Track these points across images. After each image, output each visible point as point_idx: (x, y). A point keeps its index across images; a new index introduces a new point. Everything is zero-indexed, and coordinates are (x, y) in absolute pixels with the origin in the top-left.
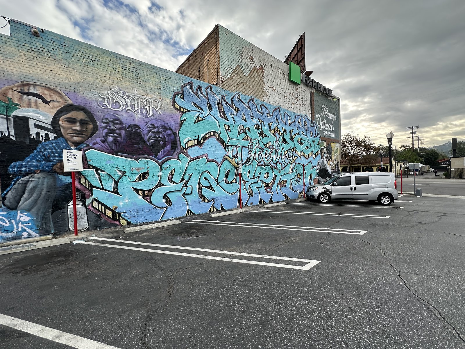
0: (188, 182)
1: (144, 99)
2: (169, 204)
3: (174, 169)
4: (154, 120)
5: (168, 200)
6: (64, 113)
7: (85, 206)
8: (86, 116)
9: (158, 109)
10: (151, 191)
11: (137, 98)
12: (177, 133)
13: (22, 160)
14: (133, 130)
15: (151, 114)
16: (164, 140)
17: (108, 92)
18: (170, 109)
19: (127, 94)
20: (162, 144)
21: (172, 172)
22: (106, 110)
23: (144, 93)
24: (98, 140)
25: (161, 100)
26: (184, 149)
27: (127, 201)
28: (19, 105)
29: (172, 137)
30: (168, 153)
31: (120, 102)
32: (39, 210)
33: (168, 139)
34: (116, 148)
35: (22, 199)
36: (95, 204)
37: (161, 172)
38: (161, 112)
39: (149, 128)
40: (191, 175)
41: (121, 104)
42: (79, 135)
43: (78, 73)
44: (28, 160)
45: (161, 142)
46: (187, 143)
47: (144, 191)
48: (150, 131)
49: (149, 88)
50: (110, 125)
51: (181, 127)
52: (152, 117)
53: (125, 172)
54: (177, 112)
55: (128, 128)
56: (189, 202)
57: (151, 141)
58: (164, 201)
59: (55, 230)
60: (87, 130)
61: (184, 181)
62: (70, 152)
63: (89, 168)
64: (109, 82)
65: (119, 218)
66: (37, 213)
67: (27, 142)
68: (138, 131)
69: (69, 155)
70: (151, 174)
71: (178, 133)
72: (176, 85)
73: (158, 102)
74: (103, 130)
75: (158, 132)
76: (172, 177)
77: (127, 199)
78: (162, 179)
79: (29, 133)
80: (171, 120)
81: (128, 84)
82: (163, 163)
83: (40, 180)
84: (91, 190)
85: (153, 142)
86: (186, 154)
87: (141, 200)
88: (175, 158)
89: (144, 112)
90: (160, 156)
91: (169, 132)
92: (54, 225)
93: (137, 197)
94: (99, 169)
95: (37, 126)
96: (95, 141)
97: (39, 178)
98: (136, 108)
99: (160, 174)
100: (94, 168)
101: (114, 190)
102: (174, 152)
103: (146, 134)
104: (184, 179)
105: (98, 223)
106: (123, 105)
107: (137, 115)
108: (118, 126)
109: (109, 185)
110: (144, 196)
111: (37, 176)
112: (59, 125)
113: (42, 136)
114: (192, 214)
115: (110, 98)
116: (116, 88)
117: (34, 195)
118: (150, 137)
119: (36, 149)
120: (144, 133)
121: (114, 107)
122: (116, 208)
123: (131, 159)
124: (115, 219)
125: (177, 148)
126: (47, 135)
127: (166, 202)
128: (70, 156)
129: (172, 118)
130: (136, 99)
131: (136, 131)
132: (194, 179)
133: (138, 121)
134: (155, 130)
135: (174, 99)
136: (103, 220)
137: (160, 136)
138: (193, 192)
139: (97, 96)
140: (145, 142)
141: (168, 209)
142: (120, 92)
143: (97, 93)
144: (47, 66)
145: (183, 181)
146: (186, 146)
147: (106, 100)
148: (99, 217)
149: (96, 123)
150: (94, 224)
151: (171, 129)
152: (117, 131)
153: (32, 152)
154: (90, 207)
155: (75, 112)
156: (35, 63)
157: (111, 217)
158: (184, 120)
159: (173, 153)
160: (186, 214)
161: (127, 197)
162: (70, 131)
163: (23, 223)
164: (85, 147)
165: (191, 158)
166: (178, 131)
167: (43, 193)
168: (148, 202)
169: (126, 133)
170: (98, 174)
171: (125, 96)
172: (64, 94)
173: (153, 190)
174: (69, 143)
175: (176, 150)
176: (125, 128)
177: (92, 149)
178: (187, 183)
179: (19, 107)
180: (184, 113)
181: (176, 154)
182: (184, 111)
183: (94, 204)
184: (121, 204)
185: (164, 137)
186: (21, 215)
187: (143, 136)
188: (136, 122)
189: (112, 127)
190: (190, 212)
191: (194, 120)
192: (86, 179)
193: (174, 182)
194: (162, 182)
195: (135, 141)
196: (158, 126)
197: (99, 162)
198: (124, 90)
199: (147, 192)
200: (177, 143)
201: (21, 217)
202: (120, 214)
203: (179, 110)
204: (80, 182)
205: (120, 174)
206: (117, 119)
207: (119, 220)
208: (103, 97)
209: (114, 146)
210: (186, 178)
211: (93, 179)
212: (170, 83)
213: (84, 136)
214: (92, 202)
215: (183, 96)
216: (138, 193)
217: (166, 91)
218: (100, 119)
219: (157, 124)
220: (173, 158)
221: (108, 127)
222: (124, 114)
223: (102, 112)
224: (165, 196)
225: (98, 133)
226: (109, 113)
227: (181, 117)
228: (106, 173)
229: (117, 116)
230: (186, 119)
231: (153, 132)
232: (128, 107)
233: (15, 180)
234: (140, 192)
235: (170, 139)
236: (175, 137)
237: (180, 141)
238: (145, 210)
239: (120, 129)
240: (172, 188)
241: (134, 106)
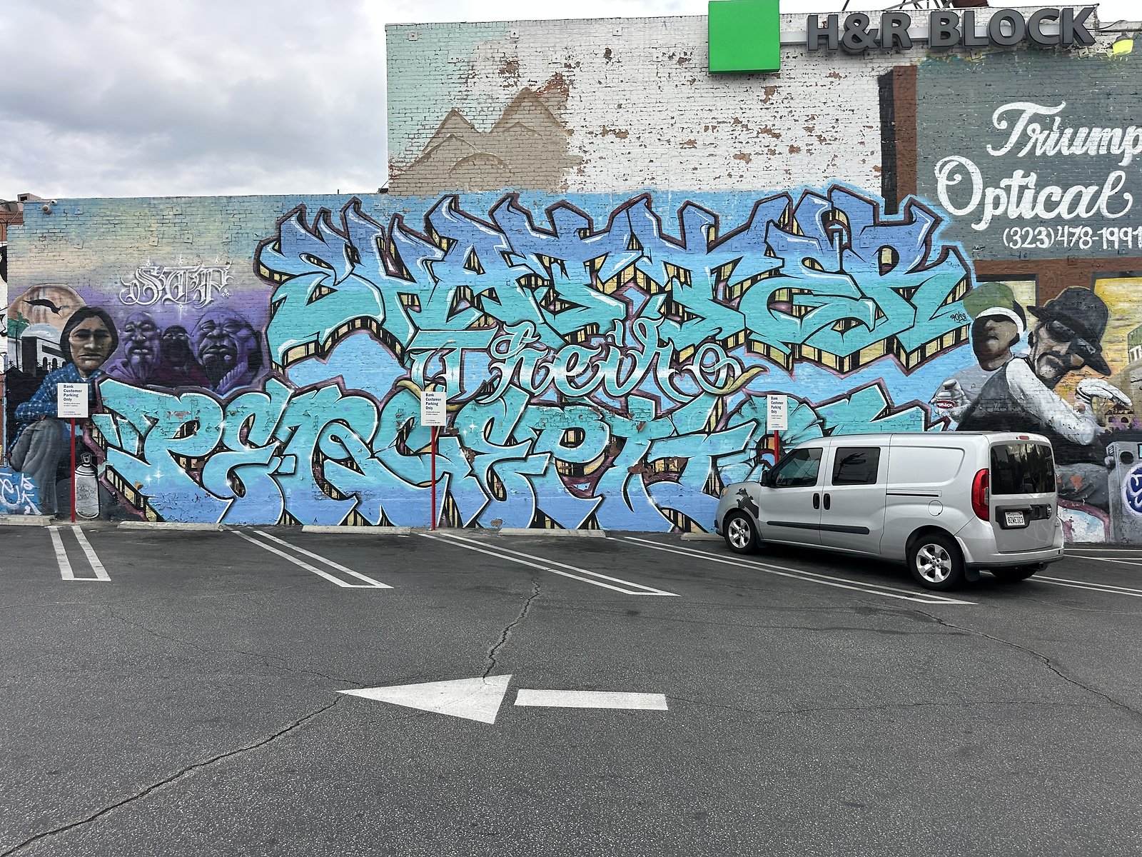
0: (286, 444)
1: (196, 272)
2: (240, 491)
3: (254, 415)
4: (213, 310)
5: (238, 482)
6: (76, 323)
7: (97, 477)
8: (103, 323)
9: (222, 286)
10: (202, 460)
11: (182, 272)
12: (263, 331)
13: (28, 400)
14: (174, 338)
15: (209, 299)
16: (232, 351)
17: (135, 275)
18: (247, 282)
19: (165, 270)
20: (229, 360)
21: (248, 420)
22: (131, 307)
23: (196, 261)
24: (118, 363)
25: (229, 266)
26: (280, 369)
27: (158, 476)
28: (28, 321)
29: (252, 343)
30: (241, 378)
31: (154, 288)
32: (42, 475)
33: (243, 349)
34: (145, 374)
35: (27, 457)
36: (110, 475)
37: (225, 421)
38: (228, 291)
39: (202, 329)
40: (294, 430)
41: (155, 292)
42: (93, 357)
43: (94, 253)
44: (35, 400)
45: (227, 357)
46: (286, 353)
47: (189, 459)
49: (206, 247)
50: (136, 334)
51: (272, 318)
52: (210, 306)
53: (158, 420)
54: (264, 286)
55: (164, 336)
56: (288, 492)
57: (205, 356)
58: (229, 483)
59: (59, 510)
60: (103, 346)
61: (277, 444)
62: (68, 387)
63: (104, 413)
64: (136, 255)
65: (145, 506)
66: (41, 480)
67: (34, 373)
68: (183, 338)
69: (67, 391)
70: (204, 425)
71: (266, 333)
72: (262, 226)
73: (222, 272)
74: (126, 344)
75: (221, 337)
76: (248, 432)
77: (159, 471)
78: (226, 437)
79: (36, 360)
80: (250, 305)
81: (168, 249)
82: (230, 400)
83: (46, 430)
84: (105, 451)
85: (210, 357)
86: (285, 380)
87: (184, 476)
88: (257, 389)
89: (194, 298)
90: (224, 387)
91: (243, 333)
92: (58, 501)
93: (175, 469)
94: (118, 414)
95: (46, 349)
96: (114, 365)
97: (44, 427)
98: (180, 295)
99: (222, 425)
100: (112, 412)
101: (138, 454)
102: (255, 376)
103: (197, 342)
104: (276, 439)
105: (113, 508)
106: (158, 293)
107: (181, 308)
108: (149, 334)
109: (131, 443)
110: (189, 470)
111: (43, 423)
112: (69, 343)
113: (50, 363)
114: (293, 522)
115: (138, 284)
116: (148, 263)
117: (39, 453)
118: (205, 347)
119: (42, 383)
120: (194, 341)
121: (144, 298)
122: (140, 487)
123: (168, 395)
124: (137, 507)
125: (261, 368)
126: (55, 360)
127: (233, 487)
128: (69, 393)
129: (253, 301)
130: (181, 275)
131: (178, 339)
132: (303, 440)
133: (183, 318)
134: (215, 332)
135: (259, 256)
136: (120, 505)
137: (225, 343)
138: (299, 469)
139: (119, 284)
140: (194, 359)
141: (236, 504)
142: (154, 269)
143: (118, 281)
144: (58, 254)
145: (273, 442)
146: (283, 360)
147: (131, 288)
148: (114, 500)
149: (116, 332)
150: (106, 510)
151: (248, 326)
152: (147, 344)
153: (38, 388)
154: (102, 479)
155: (89, 318)
156: (45, 255)
157: (132, 501)
158: (280, 302)
159: (253, 378)
160: (279, 519)
161: (159, 467)
162: (81, 352)
163: (27, 492)
164: (99, 376)
165: (296, 389)
166: (264, 329)
167: (48, 450)
168: (196, 481)
169: (161, 346)
170: (116, 423)
171: (162, 275)
172: (75, 293)
173: (206, 458)
174: (80, 371)
175: (260, 372)
176: (159, 337)
177: (109, 380)
178: (285, 448)
179: (28, 324)
180: (280, 283)
181: (259, 381)
182: (281, 279)
183: (108, 474)
184: (148, 479)
185: (234, 345)
186: (25, 480)
187: (190, 347)
188: (179, 321)
189: (139, 337)
190: (288, 517)
191: (307, 297)
192: (99, 431)
193: (252, 444)
194: (226, 443)
195: (176, 359)
196: (222, 322)
197: (117, 401)
198: (160, 264)
199: (194, 461)
200: (261, 356)
201: (25, 482)
202: (146, 498)
203: (270, 280)
204: (91, 435)
205: (148, 423)
206: (148, 321)
207: (144, 510)
208: (128, 284)
209: (140, 372)
210: (283, 435)
211: (108, 430)
212: (250, 225)
213: (99, 357)
214: (106, 471)
215: (280, 245)
216: (178, 462)
217: (240, 244)
218: (122, 326)
219: (219, 318)
220: (251, 389)
221: (133, 338)
222: (158, 309)
223: (126, 311)
224: (231, 474)
226: (135, 311)
227: (273, 295)
228: (127, 421)
229: (147, 314)
230: (285, 298)
232: (166, 294)
233: (21, 429)
234: (182, 460)
235: (246, 348)
236: (259, 343)
237: (269, 349)
238: (190, 498)
239: (151, 339)
240: (247, 456)
241: (176, 290)
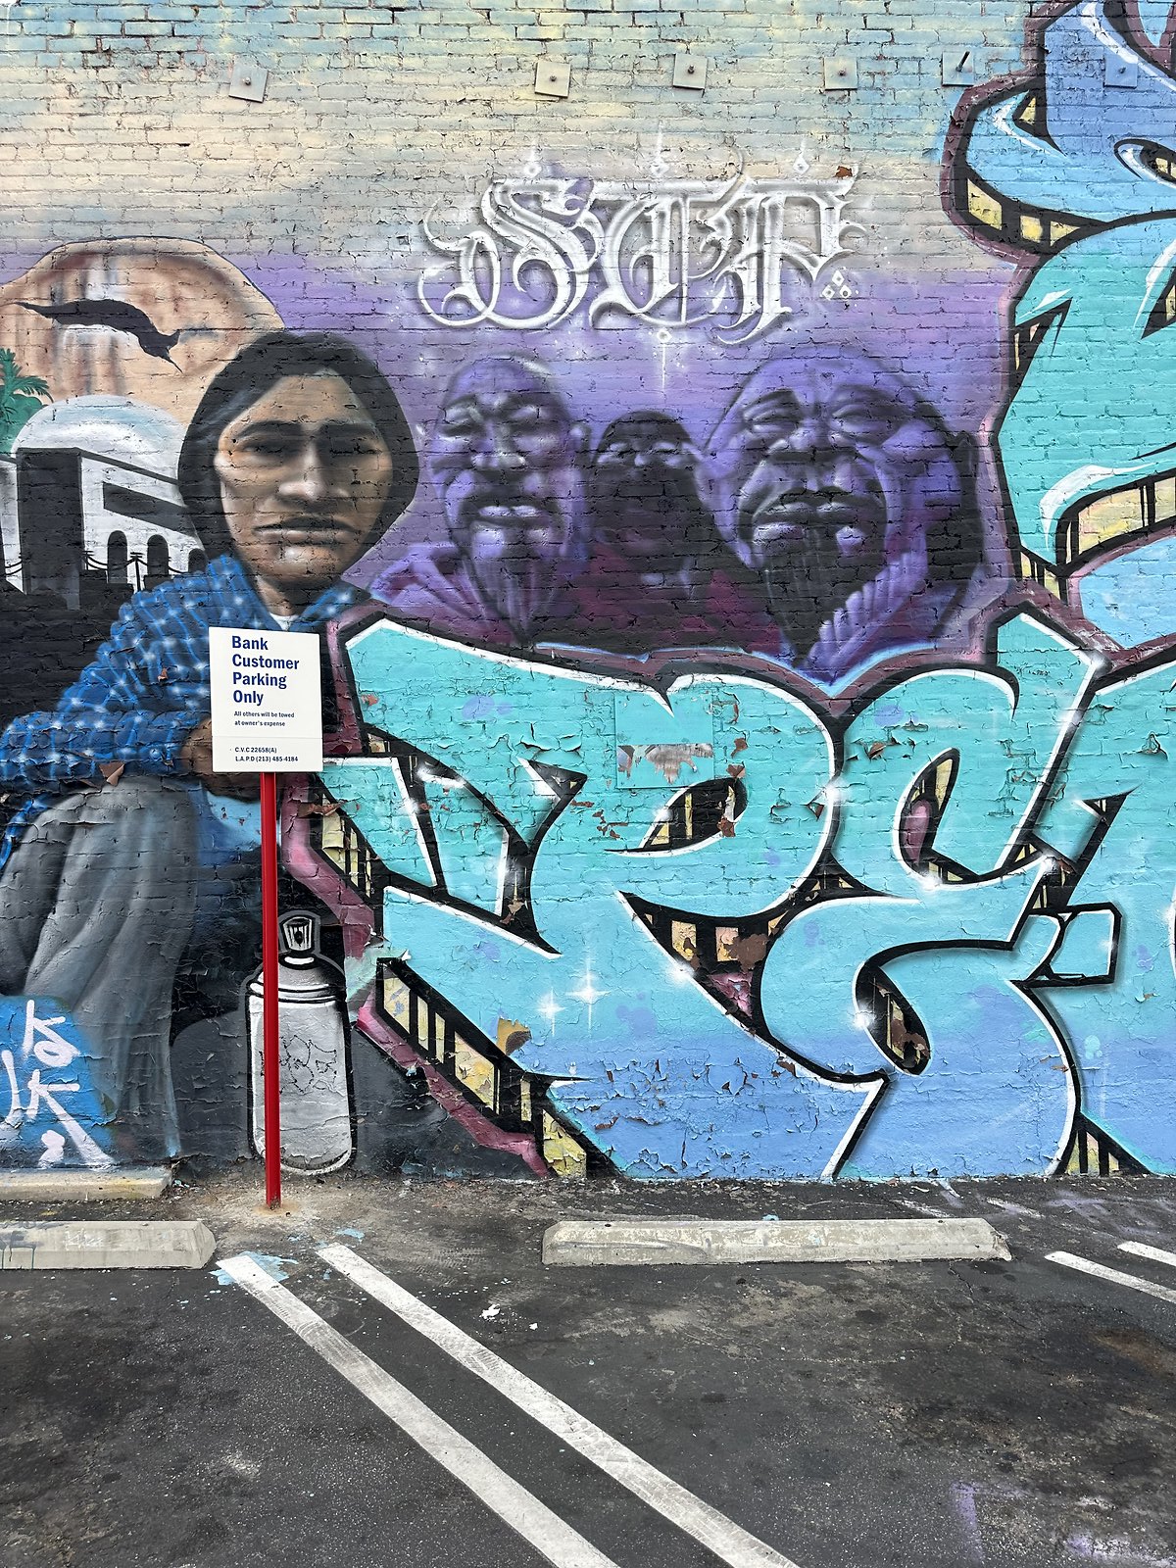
0: (1077, 865)
1: (720, 203)
2: (909, 1049)
3: (954, 756)
4: (792, 352)
5: (898, 1015)
6: (241, 396)
7: (341, 1008)
8: (354, 399)
9: (821, 261)
10: (758, 930)
11: (665, 203)
12: (984, 435)
14: (639, 461)
15: (773, 308)
16: (866, 510)
17: (478, 210)
18: (918, 246)
19: (600, 191)
20: (856, 548)
21: (930, 776)
22: (464, 337)
23: (719, 160)
24: (420, 556)
25: (848, 182)
26: (1050, 580)
27: (587, 993)
28: (41, 387)
29: (941, 480)
30: (900, 615)
31: (556, 262)
32: (113, 1005)
33: (906, 504)
34: (527, 603)
35: (46, 934)
36: (396, 994)
37: (842, 781)
38: (848, 280)
39: (748, 425)
40: (1108, 810)
41: (562, 278)
42: (316, 534)
43: (312, 121)
44: (75, 702)
45: (847, 535)
46: (1069, 520)
47: (706, 927)
48: (757, 451)
49: (760, 108)
50: (489, 442)
51: (1015, 382)
52: (780, 335)
53: (581, 779)
54: (983, 262)
55: (601, 451)
56: (1090, 1049)
57: (764, 532)
58: (862, 1019)
61: (1044, 865)
63: (367, 752)
64: (484, 134)
65: (538, 1119)
66: (107, 1027)
67: (72, 596)
68: (672, 462)
70: (760, 797)
71: (994, 442)
73: (823, 205)
74: (447, 484)
75: (821, 455)
76: (933, 823)
77: (589, 977)
78: (847, 840)
79: (80, 543)
80: (932, 335)
81: (609, 110)
82: (859, 702)
83: (125, 826)
84: (376, 902)
85: (782, 536)
86: (1066, 621)
87: (689, 995)
88: (965, 658)
89: (716, 304)
90: (835, 648)
91: (908, 439)
92: (183, 1108)
93: (652, 967)
94: (423, 757)
95: (115, 498)
96: (400, 565)
97: (118, 813)
98: (662, 288)
99: (831, 797)
100: (396, 747)
101: (505, 909)
102: (957, 604)
103: (728, 477)
104: (1042, 846)
105: (410, 1131)
106: (573, 282)
107: (666, 342)
108: (539, 443)
109: (478, 867)
110: (707, 968)
112: (216, 477)
113: (136, 558)
114: (1113, 1164)
115: (490, 245)
116: (530, 168)
117: (96, 916)
118: (760, 496)
119: (106, 635)
120: (716, 474)
121: (516, 303)
122: (518, 1040)
123: (621, 685)
124: (509, 1123)
125: (977, 574)
127: (880, 1034)
129: (943, 319)
130: (662, 215)
131: (656, 468)
132: (1138, 850)
133: (675, 382)
134: (800, 438)
135: (964, 147)
136: (436, 1116)
137: (839, 480)
138: (1130, 964)
139: (416, 246)
140: (720, 545)
141: (895, 1098)
142: (553, 190)
143: (412, 232)
144: (164, 121)
145: (1029, 858)
146: (1060, 547)
147: (467, 264)
148: (415, 1092)
149: (406, 438)
150: (383, 1136)
151: (927, 415)
152: (534, 482)
153: (88, 652)
154: (365, 1015)
155: (293, 380)
156: (111, 122)
157: (488, 1098)
158: (1046, 319)
159: (947, 615)
160: (1058, 1156)
161: (588, 961)
162: (268, 512)
163: (49, 1075)
164: (344, 608)
165: (1110, 656)
166: (988, 425)
167: (137, 903)
168: (738, 1014)
169: (590, 491)
170: (417, 790)
171: (586, 214)
172: (238, 278)
173: (773, 924)
174: (265, 588)
175: (975, 588)
176: (583, 456)
177: (385, 624)
178: (1074, 879)
179: (44, 399)
180: (1045, 252)
181: (971, 625)
182: (1047, 236)
183: (387, 995)
184: (549, 1009)
185: (873, 487)
186: (41, 1026)
187: (704, 497)
188: (660, 395)
189: (502, 457)
190: (1093, 1144)
191: (1145, 306)
192: (349, 826)
193: (948, 867)
194: (847, 860)
195: (647, 545)
196: (825, 398)
197: (421, 706)
198: (580, 170)
199: (726, 936)
200: (978, 528)
201: (38, 1037)
202: (540, 1083)
203: (1005, 238)
204: (315, 843)
205: (545, 791)
206: (536, 392)
207: (535, 1130)
208: (452, 246)
209: (510, 592)
210: (1065, 831)
211: (384, 822)
212: (925, 27)
213: (340, 534)
214: (379, 985)
215: (1041, 105)
216: (664, 937)
217: (889, 99)
218: (432, 409)
219: (812, 383)
220: (940, 658)
221: (478, 460)
222: (574, 345)
223: (445, 351)
224: (872, 983)
225: (415, 511)
226: (484, 352)
227: (1019, 297)
228: (457, 785)
229: (532, 366)
230: (1065, 307)
231: (785, 458)
232: (605, 285)
233: (19, 820)
234: (682, 931)
235: (918, 500)
236: (967, 479)
237: (1007, 504)
238: (717, 1080)
239: (549, 463)
240: (930, 912)
241: (643, 273)
